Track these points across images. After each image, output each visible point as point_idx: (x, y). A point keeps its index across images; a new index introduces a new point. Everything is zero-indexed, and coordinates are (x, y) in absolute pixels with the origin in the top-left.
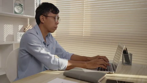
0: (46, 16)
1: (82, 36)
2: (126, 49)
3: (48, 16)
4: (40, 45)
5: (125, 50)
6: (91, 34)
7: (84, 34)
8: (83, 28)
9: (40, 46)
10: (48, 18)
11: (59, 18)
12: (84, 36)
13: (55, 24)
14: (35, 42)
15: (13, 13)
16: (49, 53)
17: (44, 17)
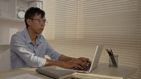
0: (32, 20)
1: (76, 38)
2: (111, 50)
3: (33, 19)
4: (22, 45)
5: (110, 52)
6: (84, 37)
7: (78, 36)
8: (77, 30)
9: (22, 47)
10: (34, 20)
11: (45, 20)
12: (78, 39)
13: (41, 26)
14: (18, 43)
15: (15, 18)
16: (29, 52)
17: (30, 20)
